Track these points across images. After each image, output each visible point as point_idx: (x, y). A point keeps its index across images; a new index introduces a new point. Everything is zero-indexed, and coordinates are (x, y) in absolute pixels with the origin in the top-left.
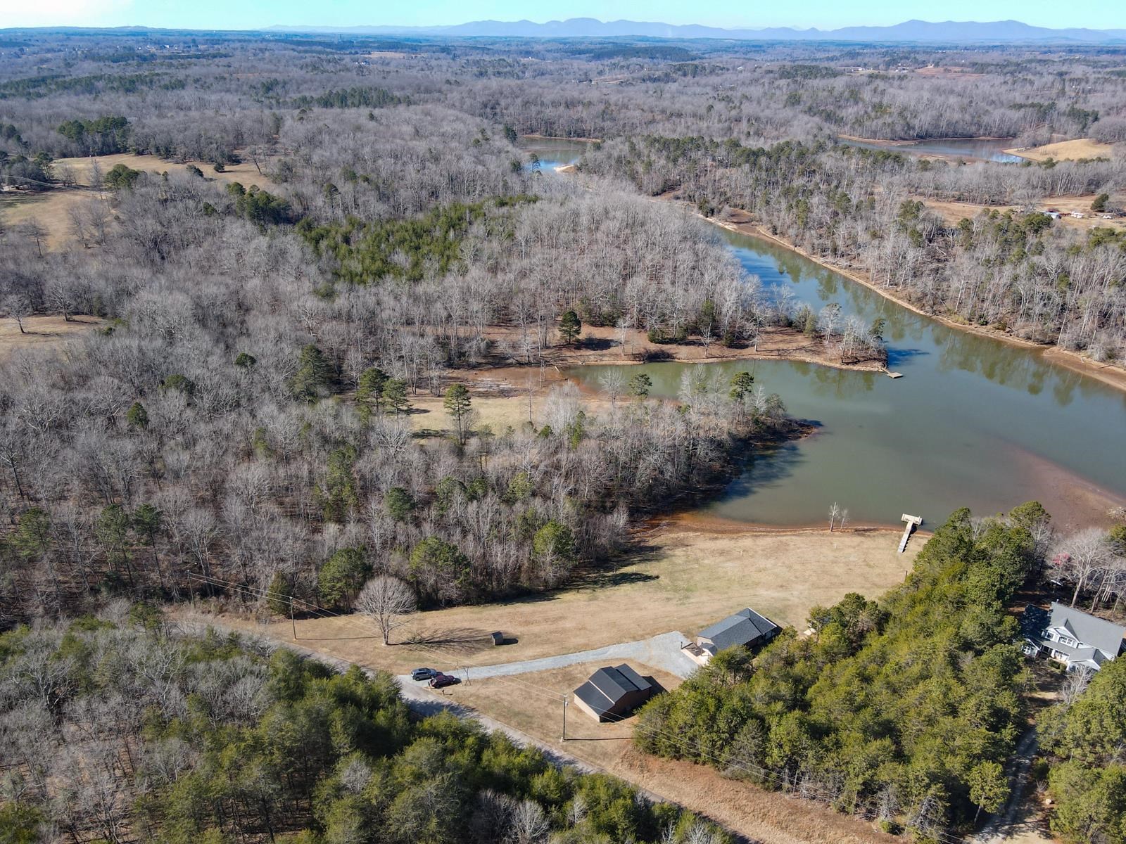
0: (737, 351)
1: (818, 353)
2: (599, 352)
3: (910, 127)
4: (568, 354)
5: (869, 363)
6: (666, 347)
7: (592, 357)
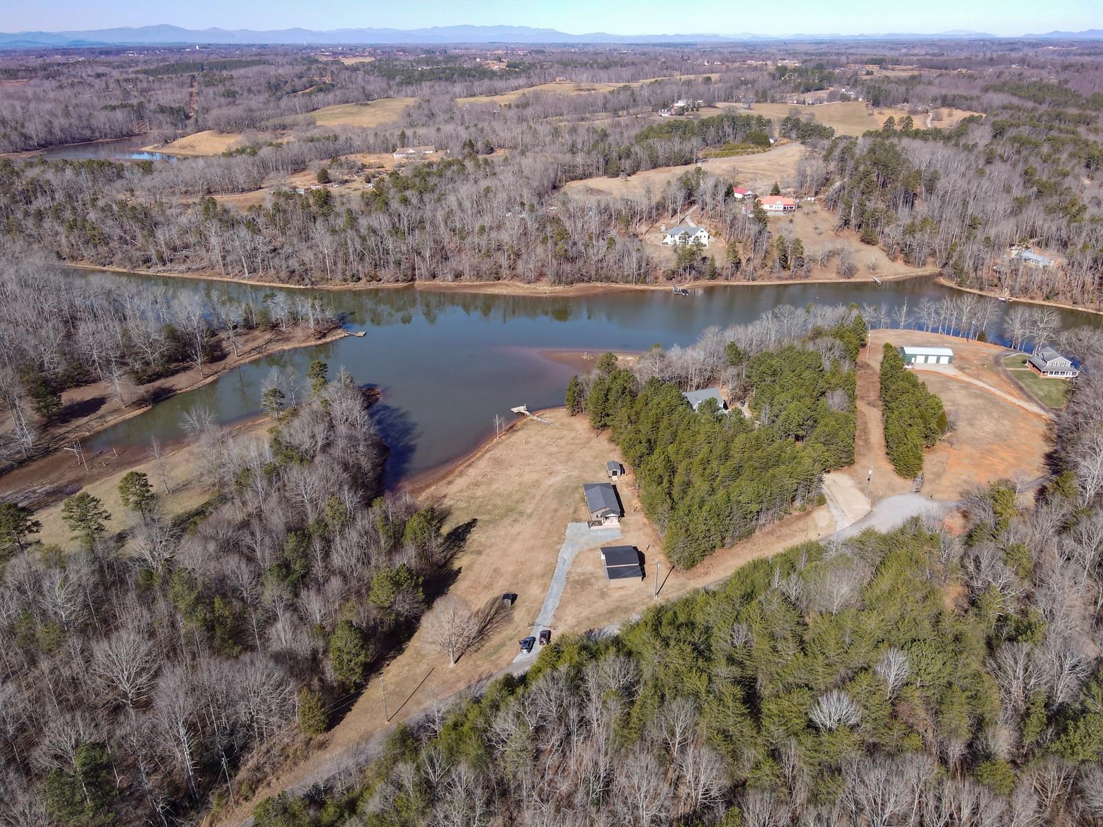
0: (222, 363)
1: (288, 340)
2: (93, 416)
3: (26, 137)
4: (62, 431)
5: (334, 332)
6: (158, 384)
7: (92, 423)
